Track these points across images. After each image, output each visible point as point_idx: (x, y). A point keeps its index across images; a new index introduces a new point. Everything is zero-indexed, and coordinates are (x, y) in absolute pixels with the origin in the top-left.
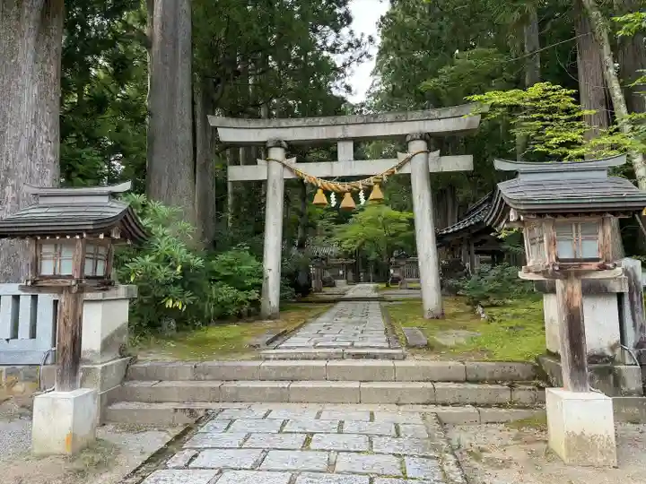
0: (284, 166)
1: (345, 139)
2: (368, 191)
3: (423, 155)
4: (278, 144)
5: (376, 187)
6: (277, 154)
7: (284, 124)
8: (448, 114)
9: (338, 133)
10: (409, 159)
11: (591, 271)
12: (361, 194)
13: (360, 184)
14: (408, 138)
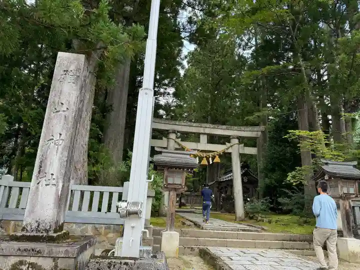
0: (175, 142)
1: (204, 134)
2: (213, 158)
3: (237, 145)
4: (174, 132)
5: (217, 157)
6: (173, 136)
7: (177, 123)
8: (248, 129)
9: (201, 130)
10: (231, 146)
11: (353, 198)
12: (210, 159)
13: (211, 154)
14: (231, 137)
